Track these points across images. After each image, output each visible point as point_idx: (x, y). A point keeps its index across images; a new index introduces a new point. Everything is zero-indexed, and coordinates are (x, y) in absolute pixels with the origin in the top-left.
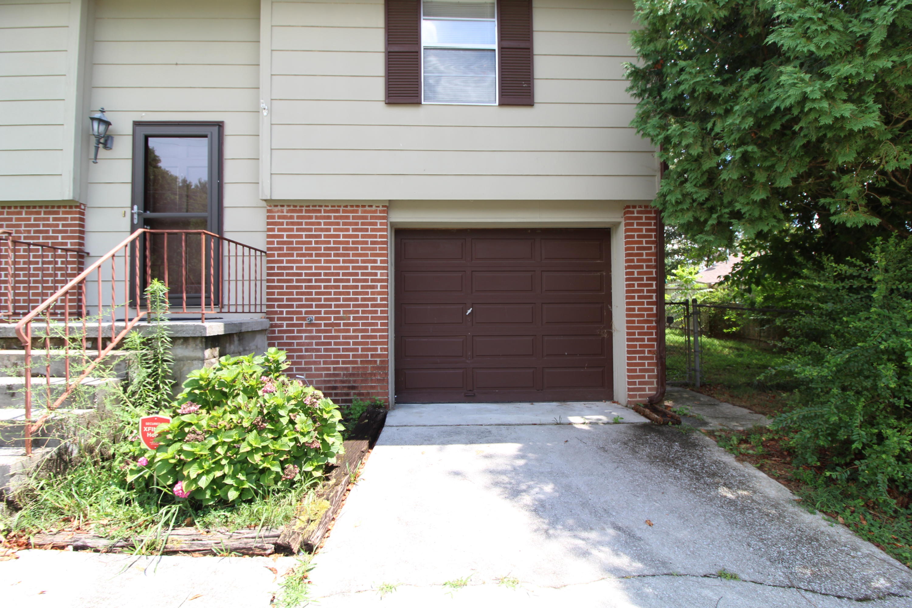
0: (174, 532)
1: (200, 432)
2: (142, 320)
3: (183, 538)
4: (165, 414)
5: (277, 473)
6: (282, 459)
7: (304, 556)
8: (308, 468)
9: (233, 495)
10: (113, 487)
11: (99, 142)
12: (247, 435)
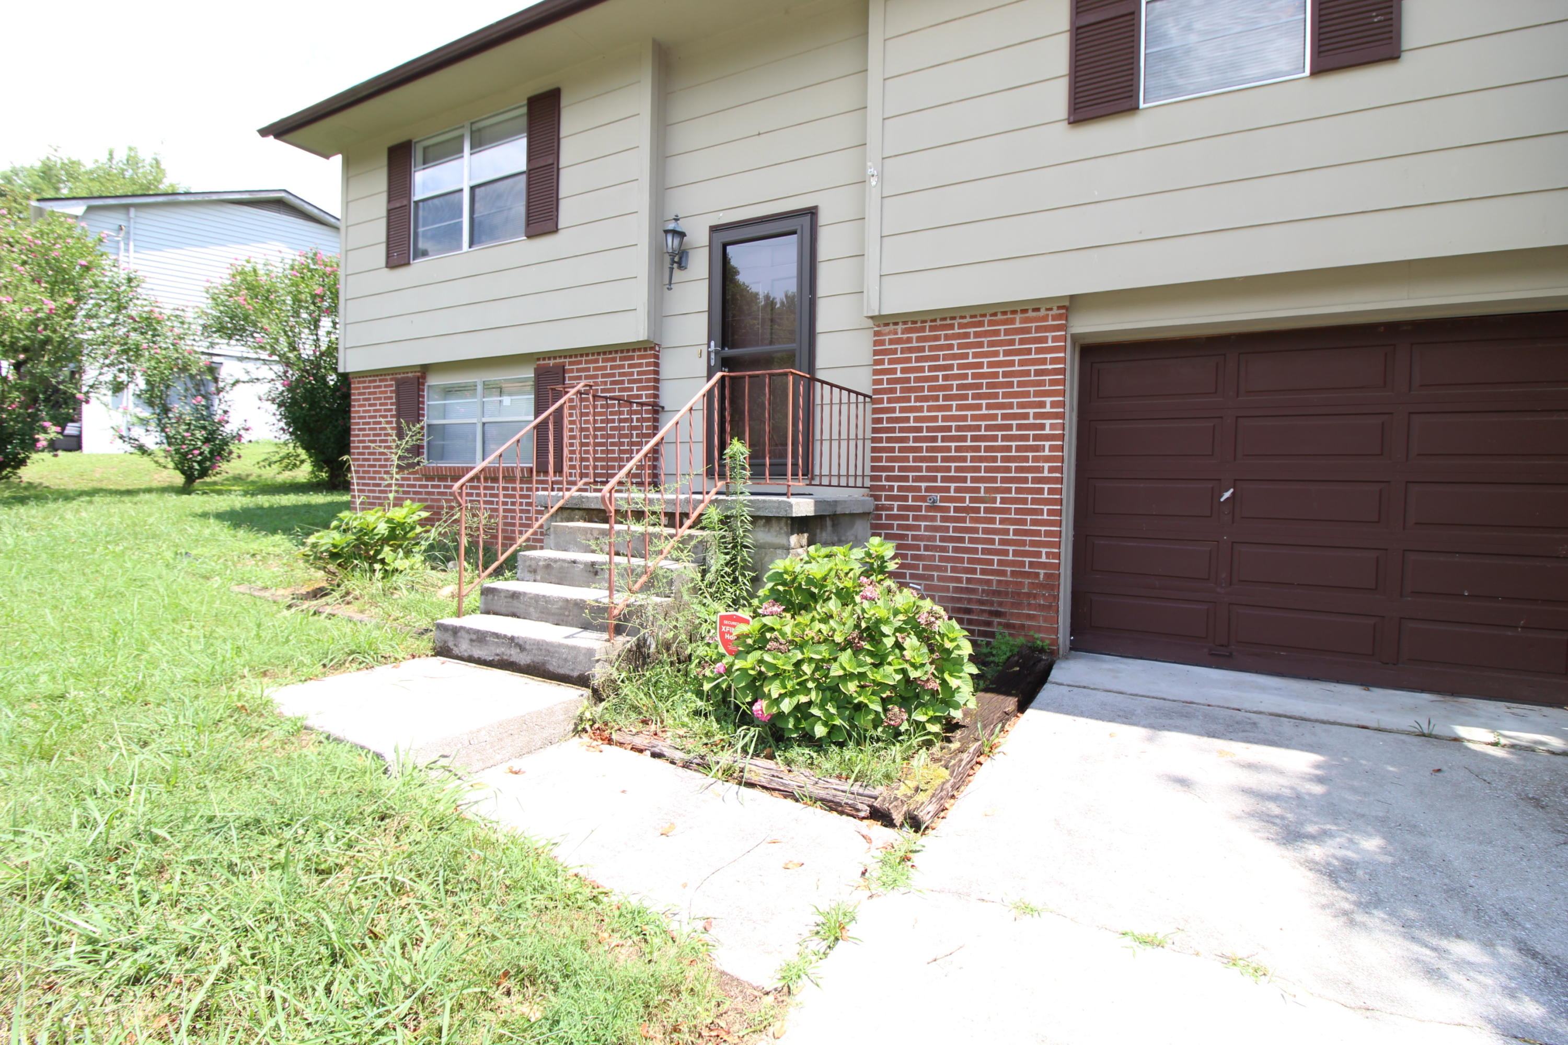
0: (752, 761)
1: (783, 641)
2: (718, 493)
3: (762, 771)
4: (745, 613)
5: (877, 713)
6: (884, 696)
7: (907, 832)
8: (920, 717)
9: (820, 731)
10: (689, 694)
11: (673, 262)
12: (839, 653)
